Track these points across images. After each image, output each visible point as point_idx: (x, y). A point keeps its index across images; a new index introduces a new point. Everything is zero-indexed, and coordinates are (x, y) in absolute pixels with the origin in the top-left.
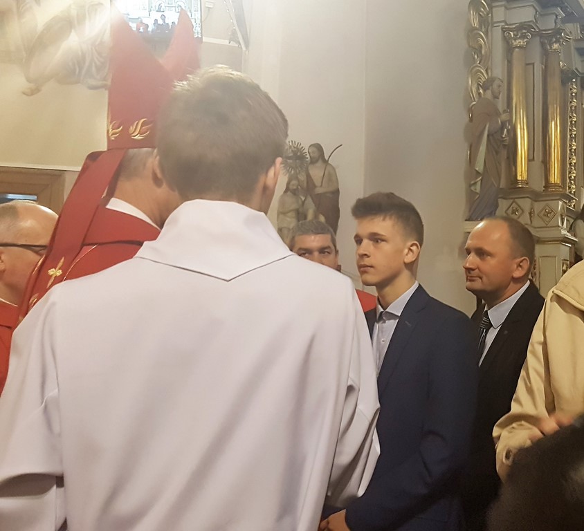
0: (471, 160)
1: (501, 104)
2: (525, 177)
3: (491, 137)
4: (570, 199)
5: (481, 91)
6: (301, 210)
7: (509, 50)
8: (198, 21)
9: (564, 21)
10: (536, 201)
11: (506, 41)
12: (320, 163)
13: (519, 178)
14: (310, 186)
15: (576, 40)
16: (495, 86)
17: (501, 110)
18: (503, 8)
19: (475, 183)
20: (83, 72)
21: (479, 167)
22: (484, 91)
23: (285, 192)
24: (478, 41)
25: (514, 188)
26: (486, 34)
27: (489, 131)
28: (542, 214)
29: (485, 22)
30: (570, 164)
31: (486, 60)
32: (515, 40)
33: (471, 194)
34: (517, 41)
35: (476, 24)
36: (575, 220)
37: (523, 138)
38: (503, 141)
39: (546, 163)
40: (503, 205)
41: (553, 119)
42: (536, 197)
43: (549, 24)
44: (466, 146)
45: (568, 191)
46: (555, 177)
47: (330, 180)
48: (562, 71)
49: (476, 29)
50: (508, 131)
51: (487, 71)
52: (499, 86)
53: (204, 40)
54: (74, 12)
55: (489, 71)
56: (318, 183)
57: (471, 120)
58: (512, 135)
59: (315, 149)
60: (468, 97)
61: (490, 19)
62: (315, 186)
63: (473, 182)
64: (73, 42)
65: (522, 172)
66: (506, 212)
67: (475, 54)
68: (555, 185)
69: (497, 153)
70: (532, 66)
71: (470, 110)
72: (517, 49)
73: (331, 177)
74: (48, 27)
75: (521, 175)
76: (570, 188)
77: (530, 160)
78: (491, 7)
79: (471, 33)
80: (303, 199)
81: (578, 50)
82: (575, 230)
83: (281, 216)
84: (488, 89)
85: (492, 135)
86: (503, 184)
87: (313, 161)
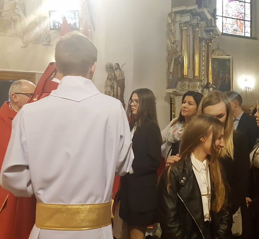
0: (169, 68)
2: (187, 74)
3: (175, 60)
4: (202, 81)
5: (172, 45)
6: (112, 85)
7: (181, 31)
8: (78, 22)
9: (200, 21)
10: (190, 82)
11: (181, 27)
14: (115, 78)
15: (204, 27)
16: (177, 43)
17: (179, 51)
18: (179, 16)
20: (41, 40)
21: (171, 71)
22: (173, 45)
23: (107, 79)
24: (171, 28)
25: (183, 78)
26: (174, 26)
27: (174, 58)
28: (193, 86)
29: (174, 21)
30: (202, 70)
31: (173, 34)
32: (183, 27)
34: (184, 28)
35: (170, 22)
37: (186, 61)
38: (179, 61)
39: (194, 69)
40: (179, 83)
41: (196, 54)
42: (190, 81)
43: (195, 22)
44: (167, 63)
46: (197, 74)
48: (199, 38)
49: (170, 24)
50: (181, 58)
52: (178, 43)
53: (80, 29)
54: (38, 20)
55: (175, 38)
56: (118, 77)
57: (169, 55)
58: (182, 60)
59: (117, 65)
60: (168, 47)
62: (117, 77)
63: (169, 76)
64: (37, 30)
66: (180, 86)
67: (170, 32)
68: (197, 76)
69: (177, 66)
70: (189, 36)
71: (168, 51)
72: (184, 31)
73: (122, 74)
74: (30, 25)
75: (185, 73)
76: (202, 78)
77: (188, 68)
78: (175, 16)
79: (169, 25)
81: (205, 30)
83: (106, 87)
84: (174, 44)
85: (176, 60)
86: (179, 76)
87: (116, 69)
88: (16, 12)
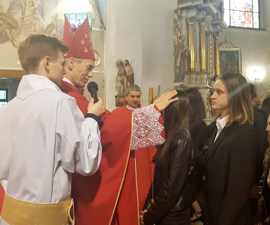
1: (185, 44)
2: (194, 67)
3: (182, 55)
4: (210, 74)
5: (179, 40)
6: (122, 81)
7: (188, 26)
9: (206, 15)
11: (187, 23)
12: (128, 66)
13: (192, 68)
14: (125, 73)
15: (211, 21)
16: (183, 38)
17: (185, 46)
18: (185, 12)
19: (177, 70)
21: (178, 65)
22: (180, 40)
23: (118, 74)
24: (177, 24)
25: (190, 71)
26: (180, 21)
28: (199, 79)
30: (210, 63)
31: (180, 30)
32: (190, 22)
33: (176, 73)
35: (176, 18)
36: (211, 81)
37: (193, 55)
38: (186, 56)
39: (201, 62)
40: (186, 77)
41: (203, 48)
42: (197, 74)
43: (201, 16)
45: (209, 72)
46: (204, 67)
47: (131, 71)
48: (205, 31)
50: (188, 53)
51: (180, 33)
52: (184, 38)
57: (175, 49)
59: (126, 62)
60: (174, 42)
61: (181, 16)
62: (127, 73)
63: (176, 70)
65: (192, 66)
66: (187, 79)
67: (177, 28)
68: (204, 70)
69: (184, 60)
70: (195, 31)
71: (175, 46)
72: (190, 26)
73: (131, 70)
76: (209, 70)
77: (195, 61)
78: (181, 12)
79: (175, 21)
80: (123, 77)
81: (211, 24)
82: (211, 85)
83: (117, 83)
87: (126, 65)
88: (35, 17)
